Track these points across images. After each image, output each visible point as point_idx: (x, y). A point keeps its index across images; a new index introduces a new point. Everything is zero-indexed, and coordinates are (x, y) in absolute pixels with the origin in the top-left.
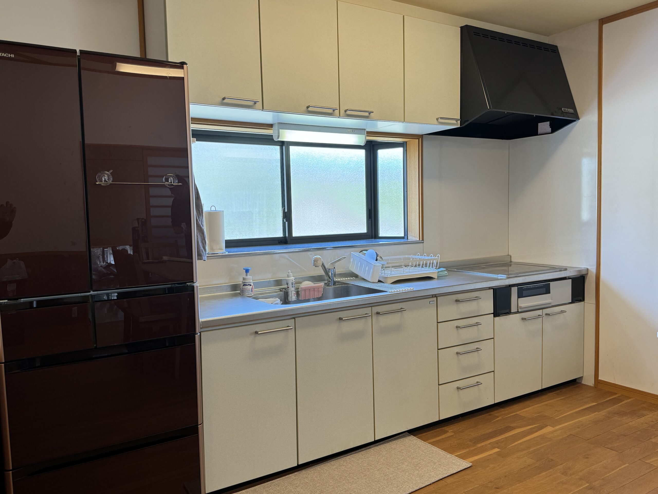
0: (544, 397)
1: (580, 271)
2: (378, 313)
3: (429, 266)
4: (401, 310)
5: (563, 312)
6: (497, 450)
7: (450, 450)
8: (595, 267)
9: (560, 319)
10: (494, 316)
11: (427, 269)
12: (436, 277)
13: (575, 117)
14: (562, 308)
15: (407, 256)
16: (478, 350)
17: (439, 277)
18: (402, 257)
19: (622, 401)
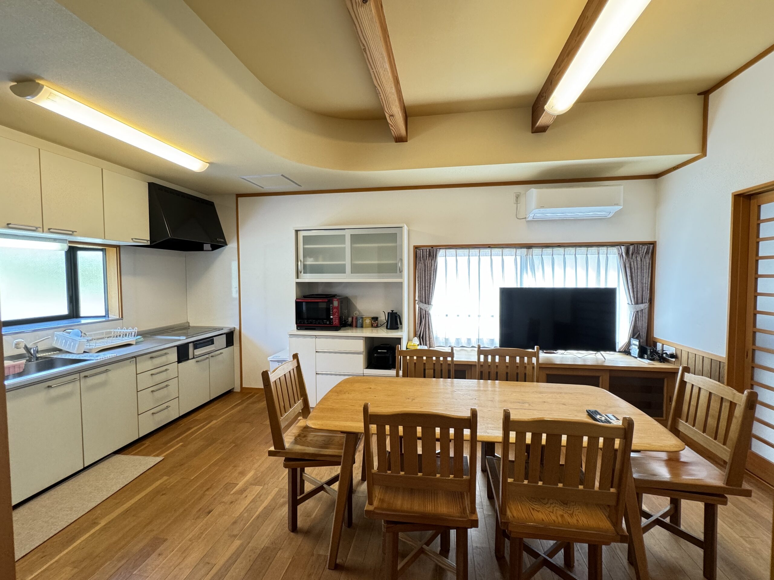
0: (211, 405)
1: (230, 329)
2: (86, 377)
3: (129, 336)
4: (107, 371)
5: (221, 353)
6: (181, 444)
7: (148, 454)
8: (239, 326)
9: (220, 358)
10: (178, 363)
11: (126, 338)
12: (134, 343)
13: (225, 244)
14: (221, 351)
15: (108, 330)
16: (167, 386)
17: (137, 343)
18: (104, 331)
19: (254, 396)
